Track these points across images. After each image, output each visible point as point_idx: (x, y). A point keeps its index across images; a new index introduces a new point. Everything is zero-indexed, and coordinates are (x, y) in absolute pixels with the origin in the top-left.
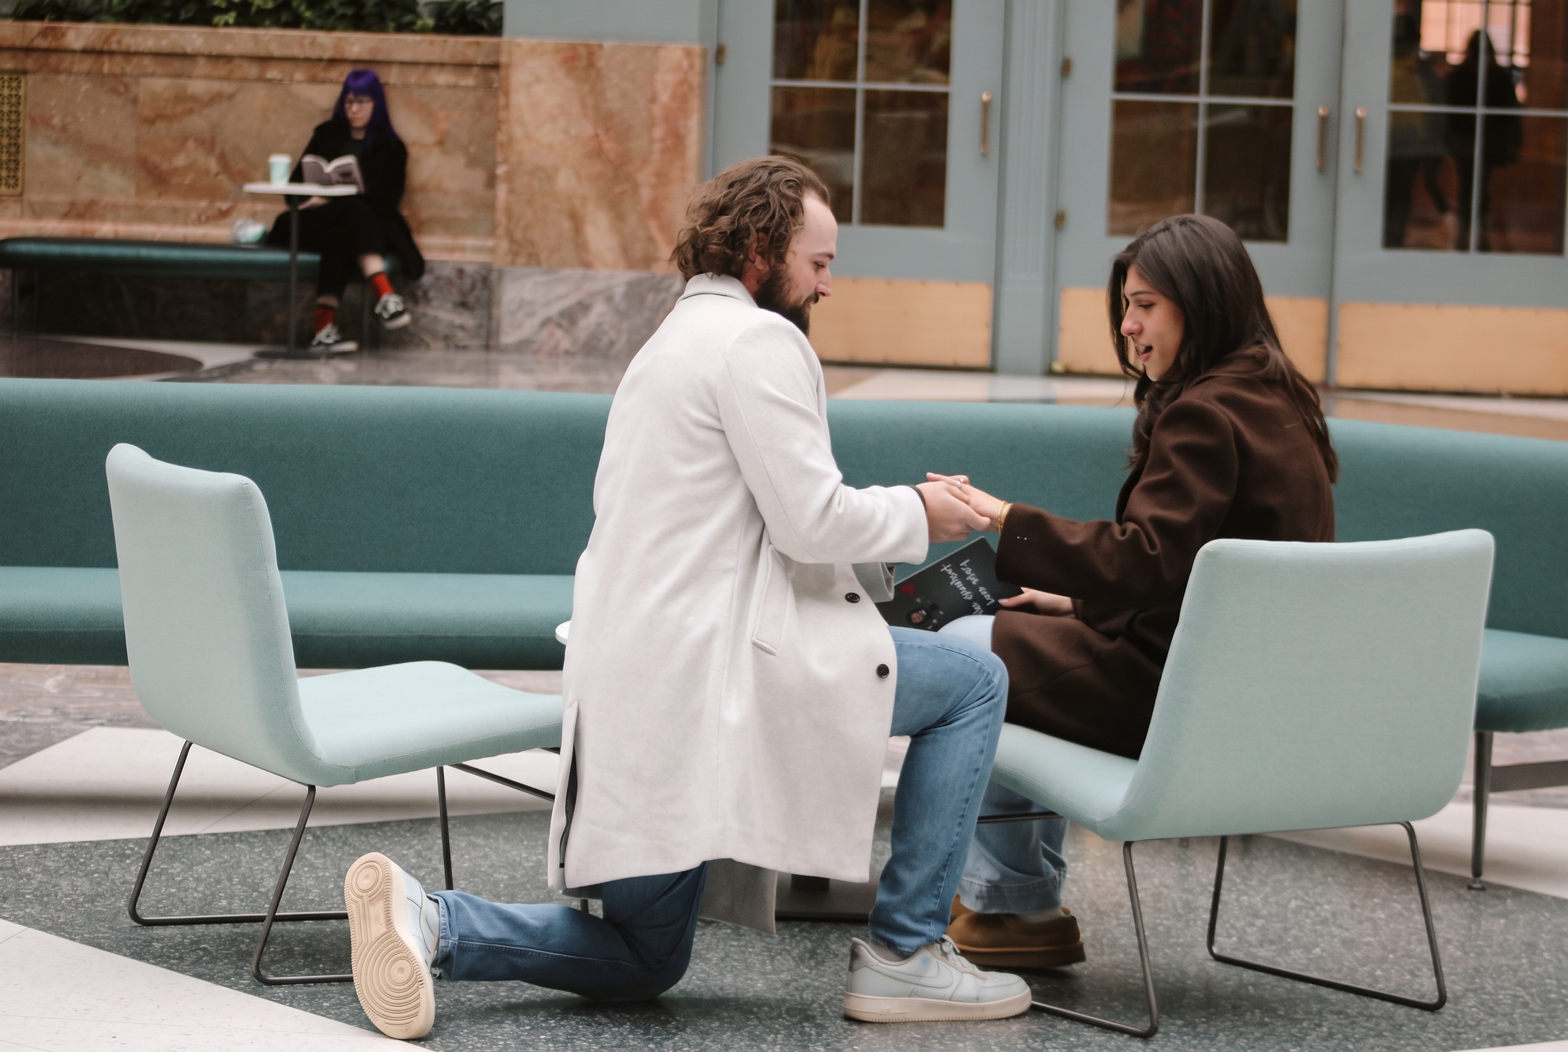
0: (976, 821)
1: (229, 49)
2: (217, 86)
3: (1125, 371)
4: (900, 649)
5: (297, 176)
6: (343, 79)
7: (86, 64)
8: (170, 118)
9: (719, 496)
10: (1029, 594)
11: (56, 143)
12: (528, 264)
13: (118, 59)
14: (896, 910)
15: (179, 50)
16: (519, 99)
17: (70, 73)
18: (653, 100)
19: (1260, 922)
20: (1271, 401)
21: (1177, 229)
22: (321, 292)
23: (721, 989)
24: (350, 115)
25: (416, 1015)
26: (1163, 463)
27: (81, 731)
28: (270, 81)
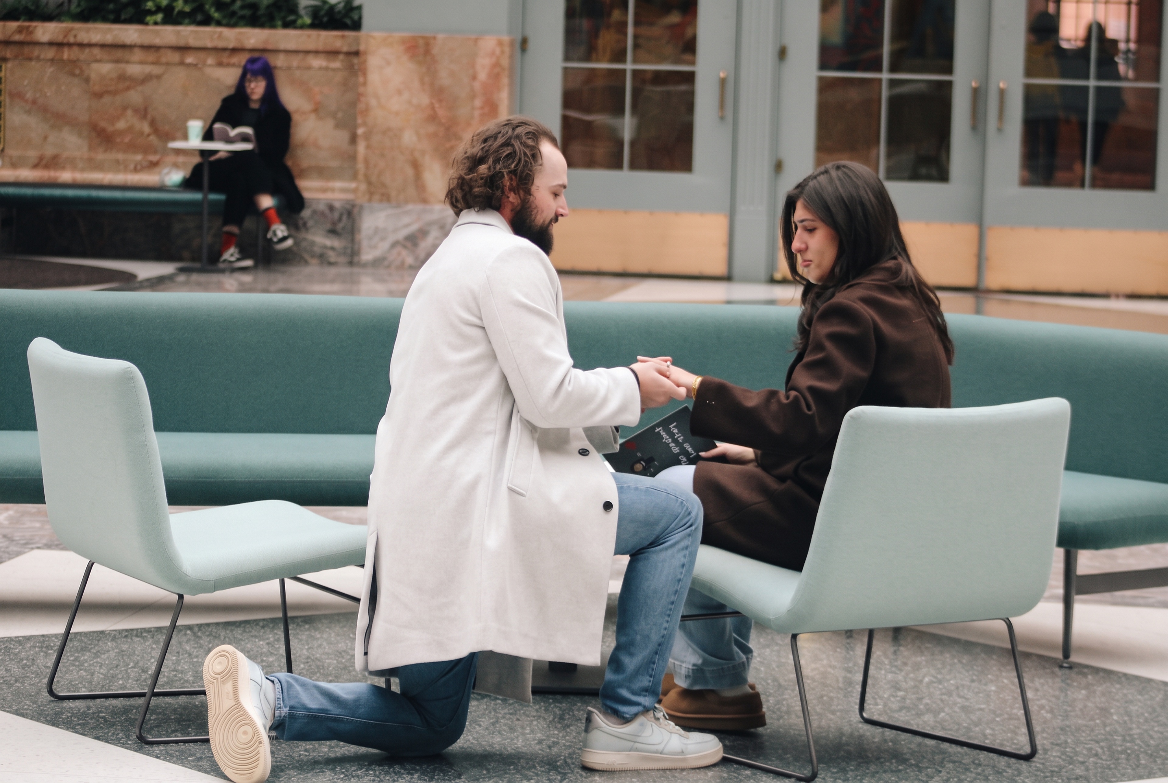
0: (680, 618)
1: (157, 41)
2: (148, 69)
3: (795, 279)
4: (621, 489)
5: (208, 135)
6: (243, 63)
7: (51, 53)
8: (114, 93)
9: (481, 376)
10: (723, 447)
11: (28, 112)
12: (381, 201)
13: (76, 49)
14: (621, 686)
15: (120, 42)
16: (374, 78)
17: (38, 59)
18: (474, 78)
19: (901, 693)
20: (904, 302)
21: (834, 173)
22: (226, 223)
23: (490, 746)
24: (249, 91)
25: (256, 767)
26: (819, 347)
27: (24, 553)
28: (189, 65)
